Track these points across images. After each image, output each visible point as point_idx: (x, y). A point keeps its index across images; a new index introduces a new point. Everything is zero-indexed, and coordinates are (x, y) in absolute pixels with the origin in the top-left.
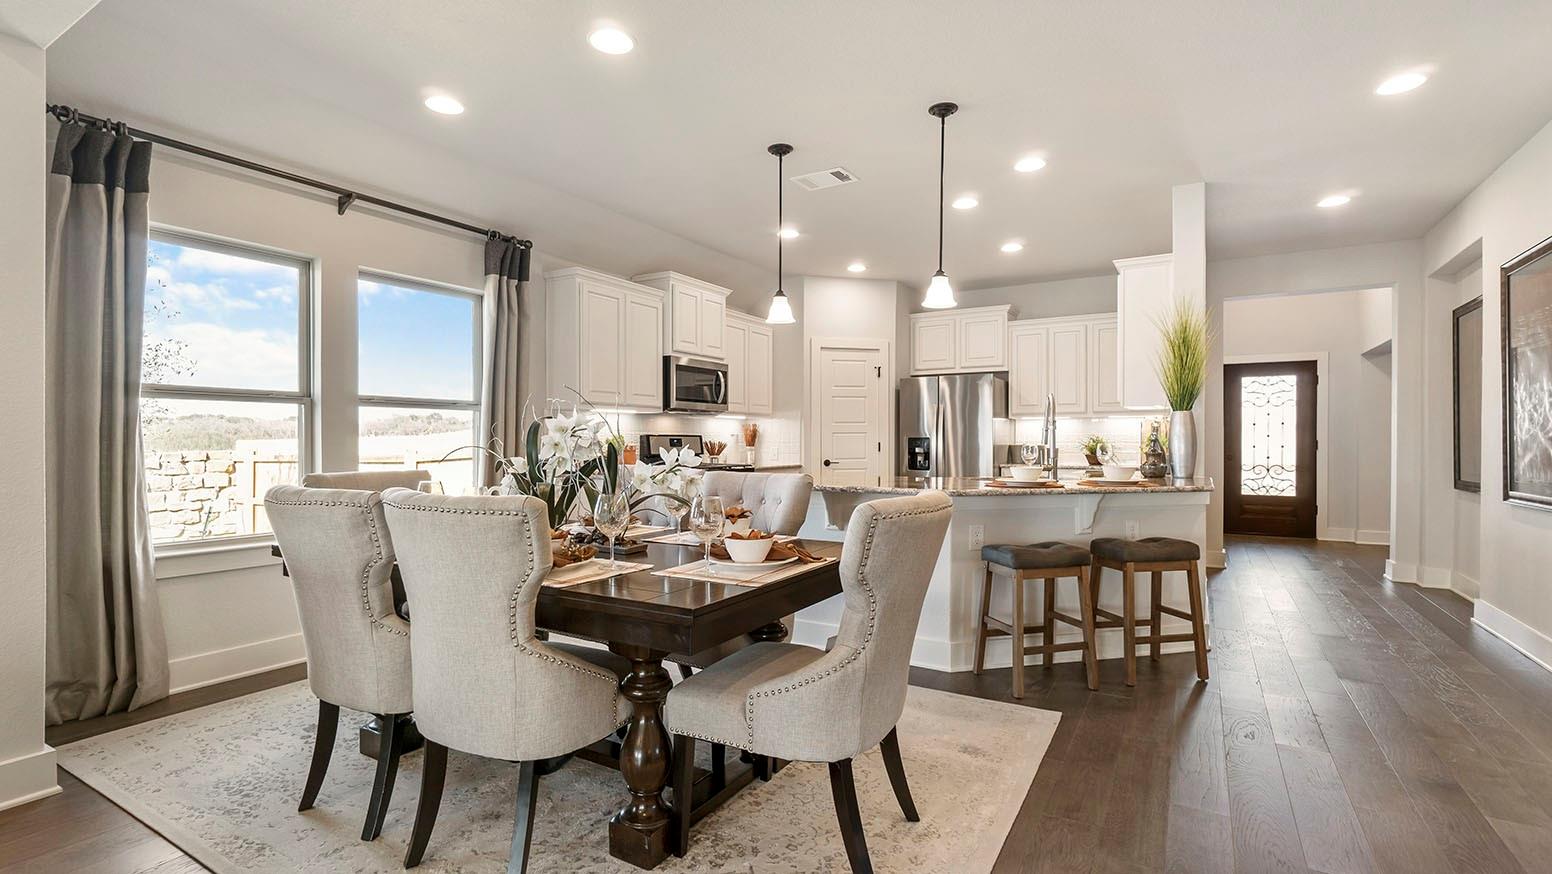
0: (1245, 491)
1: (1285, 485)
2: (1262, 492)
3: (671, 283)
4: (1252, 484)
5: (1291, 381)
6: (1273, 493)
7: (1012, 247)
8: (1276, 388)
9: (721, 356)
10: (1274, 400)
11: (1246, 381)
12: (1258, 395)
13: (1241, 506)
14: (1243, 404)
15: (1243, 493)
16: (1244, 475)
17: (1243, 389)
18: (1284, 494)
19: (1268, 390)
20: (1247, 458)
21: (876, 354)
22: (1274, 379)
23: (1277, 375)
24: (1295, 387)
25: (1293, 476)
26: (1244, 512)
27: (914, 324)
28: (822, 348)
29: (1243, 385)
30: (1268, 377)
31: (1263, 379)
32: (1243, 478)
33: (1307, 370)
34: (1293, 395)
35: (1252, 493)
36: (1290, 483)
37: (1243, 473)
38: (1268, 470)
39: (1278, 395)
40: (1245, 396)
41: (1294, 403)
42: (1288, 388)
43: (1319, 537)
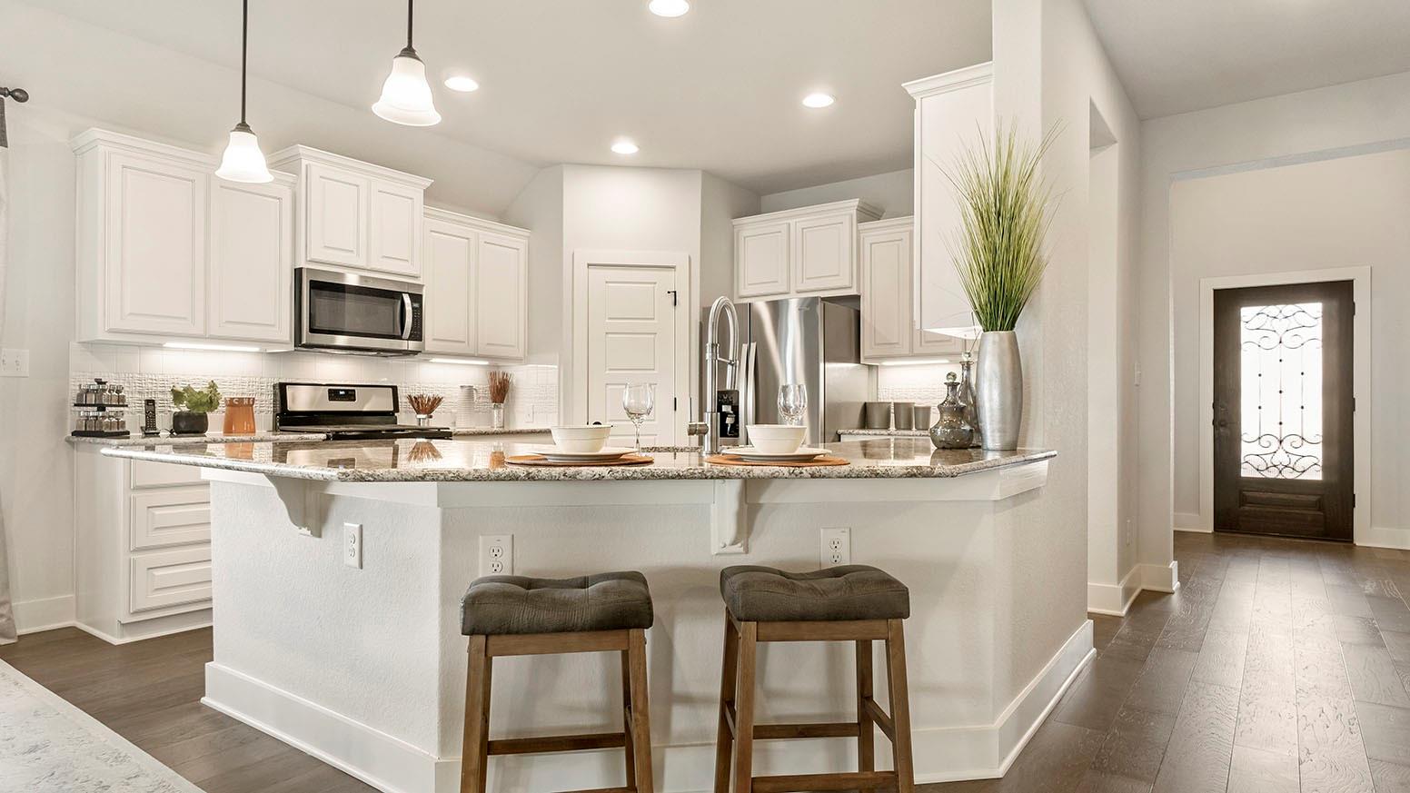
0: (1246, 472)
1: (1308, 464)
2: (1272, 474)
3: (304, 162)
4: (1255, 461)
5: (1312, 312)
6: (1288, 475)
7: (818, 100)
8: (1292, 323)
9: (414, 273)
10: (1287, 338)
11: (1247, 313)
12: (1266, 333)
13: (1241, 492)
14: (1244, 347)
15: (1244, 474)
16: (1246, 449)
17: (1242, 324)
18: (1304, 477)
19: (1280, 325)
20: (1250, 423)
21: (671, 273)
22: (1289, 309)
23: (1293, 303)
24: (1320, 320)
25: (1318, 451)
26: (1243, 500)
27: (738, 233)
28: (589, 265)
29: (1243, 319)
30: (1280, 307)
31: (1273, 310)
32: (1243, 454)
33: (1338, 295)
34: (1318, 331)
35: (1258, 475)
36: (1316, 461)
37: (1244, 445)
38: (1281, 442)
39: (1295, 332)
40: (1245, 334)
41: (1319, 343)
42: (1310, 322)
43: (1358, 541)
